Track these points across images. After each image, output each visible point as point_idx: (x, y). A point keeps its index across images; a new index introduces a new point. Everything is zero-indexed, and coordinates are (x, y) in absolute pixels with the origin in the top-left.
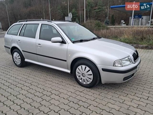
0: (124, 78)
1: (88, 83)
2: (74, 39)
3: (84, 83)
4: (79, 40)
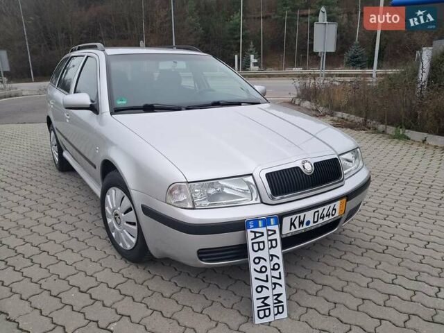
0: (198, 252)
1: (129, 247)
2: (124, 102)
3: (121, 245)
4: (142, 104)
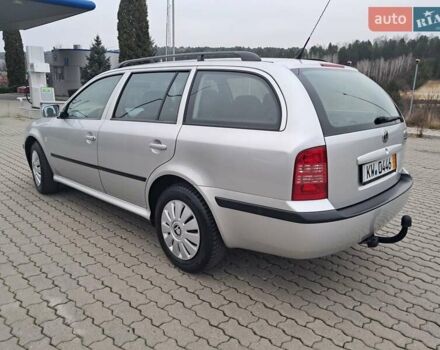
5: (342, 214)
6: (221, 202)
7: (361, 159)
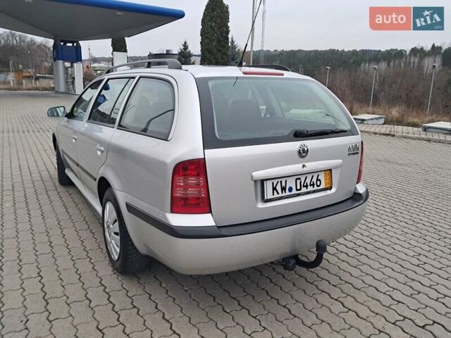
5: (224, 231)
6: (129, 207)
7: (259, 174)
